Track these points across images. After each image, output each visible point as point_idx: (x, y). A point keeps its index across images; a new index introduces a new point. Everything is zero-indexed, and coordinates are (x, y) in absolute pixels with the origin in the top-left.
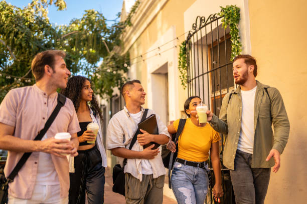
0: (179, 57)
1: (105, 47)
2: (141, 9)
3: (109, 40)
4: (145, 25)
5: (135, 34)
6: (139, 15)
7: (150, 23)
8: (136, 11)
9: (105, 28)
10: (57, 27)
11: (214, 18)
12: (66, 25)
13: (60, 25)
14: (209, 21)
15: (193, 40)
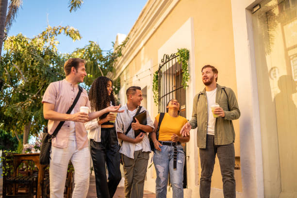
0: (153, 82)
1: (100, 73)
2: (129, 44)
3: (103, 67)
4: (132, 57)
5: (125, 63)
6: (127, 49)
7: (136, 56)
8: (126, 45)
9: (102, 57)
10: (61, 55)
11: (174, 56)
12: (68, 53)
13: (63, 53)
14: (171, 58)
15: (164, 70)
